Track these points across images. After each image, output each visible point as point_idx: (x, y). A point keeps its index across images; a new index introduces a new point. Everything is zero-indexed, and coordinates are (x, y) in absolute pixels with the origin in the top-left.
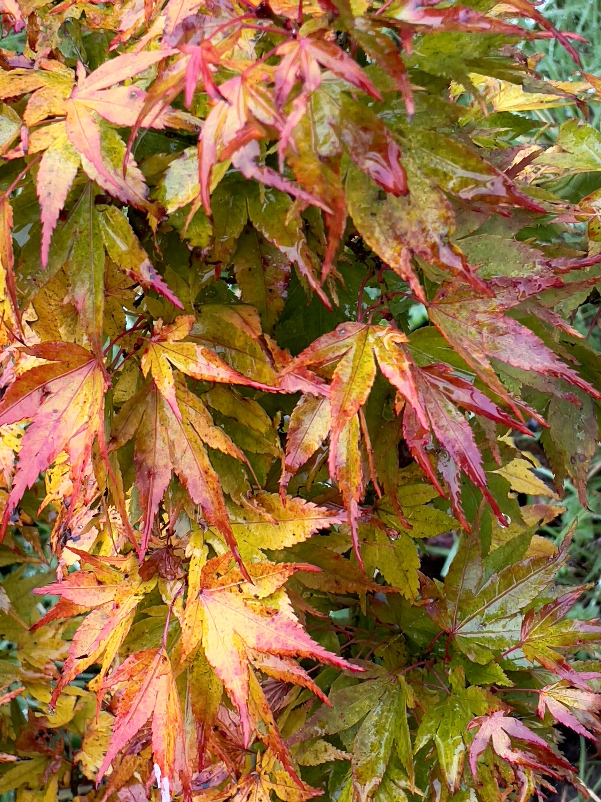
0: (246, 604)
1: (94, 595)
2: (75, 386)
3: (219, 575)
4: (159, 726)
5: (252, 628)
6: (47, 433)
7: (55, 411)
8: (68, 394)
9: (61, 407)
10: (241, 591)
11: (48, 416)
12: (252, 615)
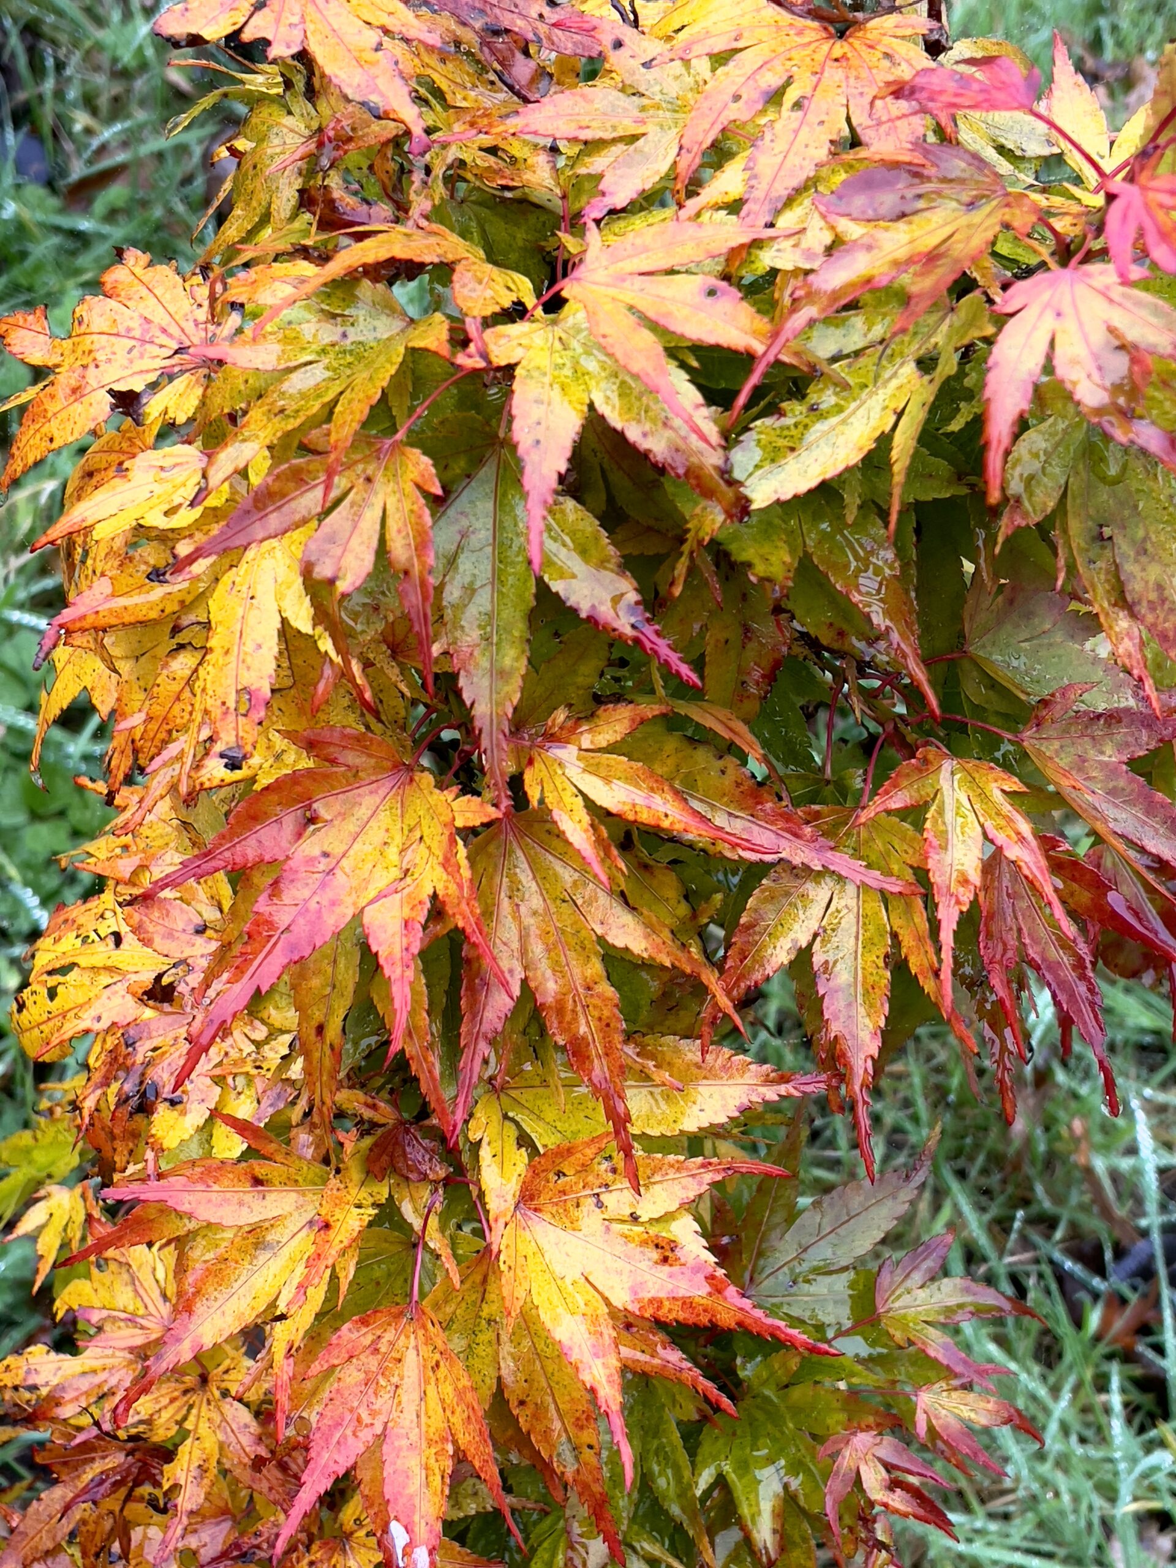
0: (608, 1229)
1: (241, 1204)
2: (363, 812)
3: (560, 1174)
4: (400, 1449)
5: (621, 1273)
6: (306, 893)
7: (326, 855)
8: (351, 826)
9: (337, 849)
10: (600, 1205)
11: (311, 861)
12: (619, 1248)
